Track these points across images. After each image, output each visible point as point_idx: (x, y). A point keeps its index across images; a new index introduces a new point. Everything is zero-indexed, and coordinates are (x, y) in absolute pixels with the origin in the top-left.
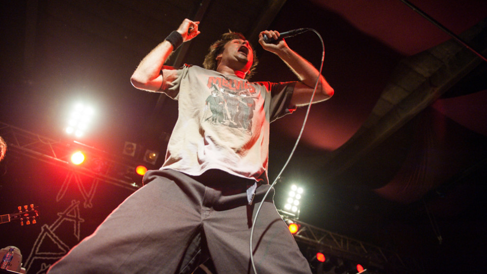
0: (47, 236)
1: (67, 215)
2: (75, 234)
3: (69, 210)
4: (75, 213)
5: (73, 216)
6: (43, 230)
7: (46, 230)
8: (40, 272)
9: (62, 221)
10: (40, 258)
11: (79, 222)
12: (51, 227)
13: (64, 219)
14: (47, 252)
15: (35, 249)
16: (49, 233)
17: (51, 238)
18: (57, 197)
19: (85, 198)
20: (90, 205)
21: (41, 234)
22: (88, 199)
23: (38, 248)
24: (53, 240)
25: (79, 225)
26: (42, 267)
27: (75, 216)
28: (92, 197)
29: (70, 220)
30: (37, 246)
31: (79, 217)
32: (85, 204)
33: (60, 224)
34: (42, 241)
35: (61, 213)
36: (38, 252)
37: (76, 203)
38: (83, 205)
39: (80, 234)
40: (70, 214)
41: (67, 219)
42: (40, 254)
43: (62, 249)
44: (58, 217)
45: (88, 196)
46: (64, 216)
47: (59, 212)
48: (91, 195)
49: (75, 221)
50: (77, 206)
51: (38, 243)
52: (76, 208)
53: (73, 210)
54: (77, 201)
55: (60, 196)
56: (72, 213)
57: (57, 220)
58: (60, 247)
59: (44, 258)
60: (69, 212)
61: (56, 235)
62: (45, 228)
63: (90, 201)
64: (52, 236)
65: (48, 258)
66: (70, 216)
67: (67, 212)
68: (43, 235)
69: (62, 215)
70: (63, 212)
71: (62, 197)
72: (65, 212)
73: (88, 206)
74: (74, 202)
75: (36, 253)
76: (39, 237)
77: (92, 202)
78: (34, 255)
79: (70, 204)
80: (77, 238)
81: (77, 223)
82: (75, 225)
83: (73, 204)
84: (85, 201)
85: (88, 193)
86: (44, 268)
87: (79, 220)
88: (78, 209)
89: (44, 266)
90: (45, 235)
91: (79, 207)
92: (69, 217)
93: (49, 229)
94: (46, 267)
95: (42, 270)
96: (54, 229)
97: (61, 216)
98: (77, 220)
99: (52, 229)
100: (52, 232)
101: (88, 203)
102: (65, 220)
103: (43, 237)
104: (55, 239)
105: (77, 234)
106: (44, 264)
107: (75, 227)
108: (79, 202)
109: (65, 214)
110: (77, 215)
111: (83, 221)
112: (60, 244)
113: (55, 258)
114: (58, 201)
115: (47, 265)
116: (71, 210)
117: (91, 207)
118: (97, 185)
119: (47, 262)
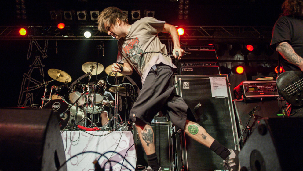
2: (41, 74)
5: (38, 65)
6: (24, 76)
7: (26, 76)
9: (33, 69)
10: (26, 91)
11: (42, 67)
12: (28, 74)
15: (23, 87)
17: (29, 80)
18: (27, 57)
19: (42, 53)
20: (46, 56)
21: (24, 79)
22: (44, 53)
25: (42, 69)
27: (39, 65)
28: (46, 51)
29: (37, 67)
30: (23, 86)
32: (43, 56)
33: (32, 71)
34: (25, 82)
35: (31, 65)
36: (25, 88)
38: (42, 58)
39: (44, 73)
40: (36, 64)
41: (35, 67)
45: (44, 51)
49: (40, 67)
50: (39, 59)
51: (23, 84)
52: (39, 60)
53: (37, 62)
54: (38, 56)
55: (29, 56)
56: (37, 63)
57: (30, 69)
58: (35, 83)
60: (35, 63)
61: (32, 77)
62: (25, 75)
63: (46, 54)
64: (29, 78)
66: (36, 65)
68: (25, 79)
71: (30, 56)
74: (37, 57)
76: (23, 81)
77: (47, 54)
78: (23, 90)
80: (43, 76)
82: (40, 69)
83: (36, 58)
84: (42, 54)
86: (29, 95)
87: (42, 66)
88: (40, 60)
90: (26, 79)
91: (40, 59)
92: (36, 66)
94: (30, 95)
95: (29, 97)
96: (30, 75)
97: (32, 67)
98: (41, 66)
101: (45, 55)
103: (25, 80)
104: (31, 79)
107: (40, 71)
108: (40, 56)
109: (34, 65)
110: (40, 64)
111: (44, 66)
112: (35, 81)
113: (34, 89)
114: (28, 59)
115: (30, 94)
116: (36, 62)
117: (47, 57)
118: (47, 44)
119: (30, 92)
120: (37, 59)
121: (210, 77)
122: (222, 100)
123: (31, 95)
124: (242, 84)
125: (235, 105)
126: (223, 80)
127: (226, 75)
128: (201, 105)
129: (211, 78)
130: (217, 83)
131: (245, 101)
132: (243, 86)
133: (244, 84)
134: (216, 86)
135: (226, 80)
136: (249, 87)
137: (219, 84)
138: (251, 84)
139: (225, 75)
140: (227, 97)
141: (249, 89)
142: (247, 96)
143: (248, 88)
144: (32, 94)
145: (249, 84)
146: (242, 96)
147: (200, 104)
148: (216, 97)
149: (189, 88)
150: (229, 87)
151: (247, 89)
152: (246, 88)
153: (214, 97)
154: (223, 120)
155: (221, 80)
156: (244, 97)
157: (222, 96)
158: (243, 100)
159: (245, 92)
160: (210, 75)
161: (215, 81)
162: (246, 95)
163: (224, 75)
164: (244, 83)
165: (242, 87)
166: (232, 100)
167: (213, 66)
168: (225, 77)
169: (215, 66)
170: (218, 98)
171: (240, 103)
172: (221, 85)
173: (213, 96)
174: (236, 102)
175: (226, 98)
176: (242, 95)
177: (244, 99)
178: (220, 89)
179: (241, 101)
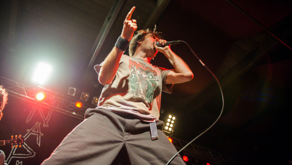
1: (33, 131)
2: (37, 143)
3: (34, 128)
4: (38, 130)
5: (36, 132)
9: (30, 135)
10: (15, 157)
11: (40, 135)
14: (20, 153)
18: (27, 120)
19: (44, 121)
22: (46, 121)
23: (14, 151)
24: (24, 146)
25: (40, 137)
26: (17, 163)
27: (38, 132)
28: (48, 120)
29: (35, 134)
31: (40, 132)
32: (44, 125)
33: (28, 136)
35: (29, 130)
36: (15, 154)
37: (38, 124)
39: (41, 143)
40: (34, 130)
41: (33, 134)
43: (29, 152)
44: (27, 132)
45: (46, 120)
46: (31, 132)
47: (28, 129)
48: (47, 120)
49: (37, 135)
50: (39, 125)
52: (38, 127)
53: (37, 128)
54: (39, 123)
55: (28, 120)
57: (27, 134)
58: (28, 151)
59: (18, 157)
63: (47, 122)
65: (21, 158)
66: (35, 131)
67: (33, 129)
69: (30, 131)
70: (30, 129)
71: (30, 120)
72: (31, 129)
73: (46, 126)
74: (37, 123)
75: (13, 154)
78: (12, 155)
79: (35, 124)
80: (38, 146)
81: (39, 136)
82: (37, 137)
83: (36, 124)
86: (18, 163)
87: (40, 134)
88: (40, 128)
89: (18, 162)
91: (40, 127)
92: (34, 133)
98: (39, 134)
101: (46, 124)
102: (31, 134)
104: (26, 146)
105: (38, 142)
106: (18, 161)
107: (37, 139)
108: (40, 123)
109: (32, 130)
111: (43, 135)
112: (28, 149)
113: (25, 158)
114: (27, 122)
115: (20, 162)
116: (35, 128)
117: (47, 127)
118: (51, 113)
119: (20, 160)
123: (20, 164)
144: (22, 162)
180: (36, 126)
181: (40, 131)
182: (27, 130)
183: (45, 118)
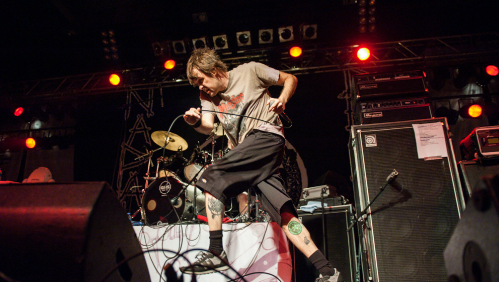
0: (127, 151)
1: (137, 129)
2: (147, 142)
3: (137, 124)
4: (142, 125)
5: (141, 128)
6: (122, 147)
7: (126, 147)
8: (130, 179)
9: (134, 135)
10: (127, 168)
11: (147, 131)
12: (128, 142)
13: (136, 132)
14: (131, 162)
15: (122, 163)
16: (128, 148)
17: (130, 151)
20: (152, 114)
21: (122, 150)
22: (149, 109)
24: (132, 152)
25: (148, 133)
26: (130, 175)
27: (143, 128)
28: (152, 106)
29: (140, 132)
31: (146, 127)
32: (147, 114)
33: (133, 138)
34: (124, 156)
35: (132, 129)
37: (140, 116)
38: (147, 116)
41: (138, 132)
42: (126, 165)
44: (130, 133)
45: (148, 107)
46: (135, 130)
47: (130, 129)
48: (150, 106)
49: (144, 131)
50: (142, 118)
51: (122, 158)
52: (142, 121)
55: (127, 116)
56: (140, 126)
57: (131, 136)
58: (138, 156)
59: (130, 168)
60: (137, 126)
61: (133, 147)
62: (124, 145)
63: (151, 110)
64: (130, 149)
65: (133, 167)
66: (139, 128)
68: (124, 150)
70: (133, 128)
71: (128, 116)
72: (134, 127)
76: (122, 154)
77: (153, 111)
78: (122, 168)
79: (137, 118)
80: (149, 145)
81: (146, 133)
82: (145, 134)
84: (146, 111)
85: (148, 105)
86: (132, 175)
87: (147, 129)
88: (144, 121)
91: (144, 119)
92: (139, 130)
93: (127, 145)
94: (133, 174)
95: (131, 177)
96: (131, 144)
97: (132, 132)
98: (145, 129)
99: (129, 144)
100: (130, 147)
101: (150, 113)
102: (136, 134)
103: (125, 153)
104: (133, 151)
105: (148, 141)
106: (131, 172)
107: (145, 136)
108: (142, 114)
110: (144, 126)
111: (150, 128)
112: (138, 153)
113: (138, 166)
114: (126, 120)
115: (133, 172)
116: (139, 124)
118: (152, 94)
119: (133, 170)
120: (139, 119)
121: (413, 125)
122: (437, 164)
124: (475, 132)
125: (463, 171)
126: (437, 127)
127: (444, 119)
128: (397, 174)
129: (415, 127)
130: (426, 133)
131: (481, 162)
132: (477, 135)
133: (478, 132)
134: (426, 138)
135: (444, 127)
136: (489, 138)
137: (431, 135)
138: (491, 131)
139: (442, 118)
140: (447, 157)
141: (489, 140)
142: (484, 154)
143: (487, 139)
144: (136, 172)
145: (488, 133)
146: (476, 154)
147: (396, 172)
148: (427, 158)
149: (376, 145)
150: (450, 140)
151: (484, 141)
152: (482, 139)
153: (423, 158)
154: (439, 198)
155: (433, 128)
156: (480, 155)
157: (436, 155)
158: (478, 161)
159: (480, 146)
160: (414, 121)
161: (423, 131)
162: (483, 152)
163: (440, 118)
164: (477, 130)
165: (474, 138)
166: (457, 162)
167: (419, 105)
168: (442, 122)
169: (423, 104)
170: (430, 159)
171: (471, 166)
172: (435, 137)
173: (420, 156)
174: (465, 165)
175: (445, 159)
176: (475, 152)
177: (480, 158)
178: (433, 143)
179: (475, 163)
180: (139, 121)
181: (145, 124)
182: (130, 131)
183: (146, 105)
